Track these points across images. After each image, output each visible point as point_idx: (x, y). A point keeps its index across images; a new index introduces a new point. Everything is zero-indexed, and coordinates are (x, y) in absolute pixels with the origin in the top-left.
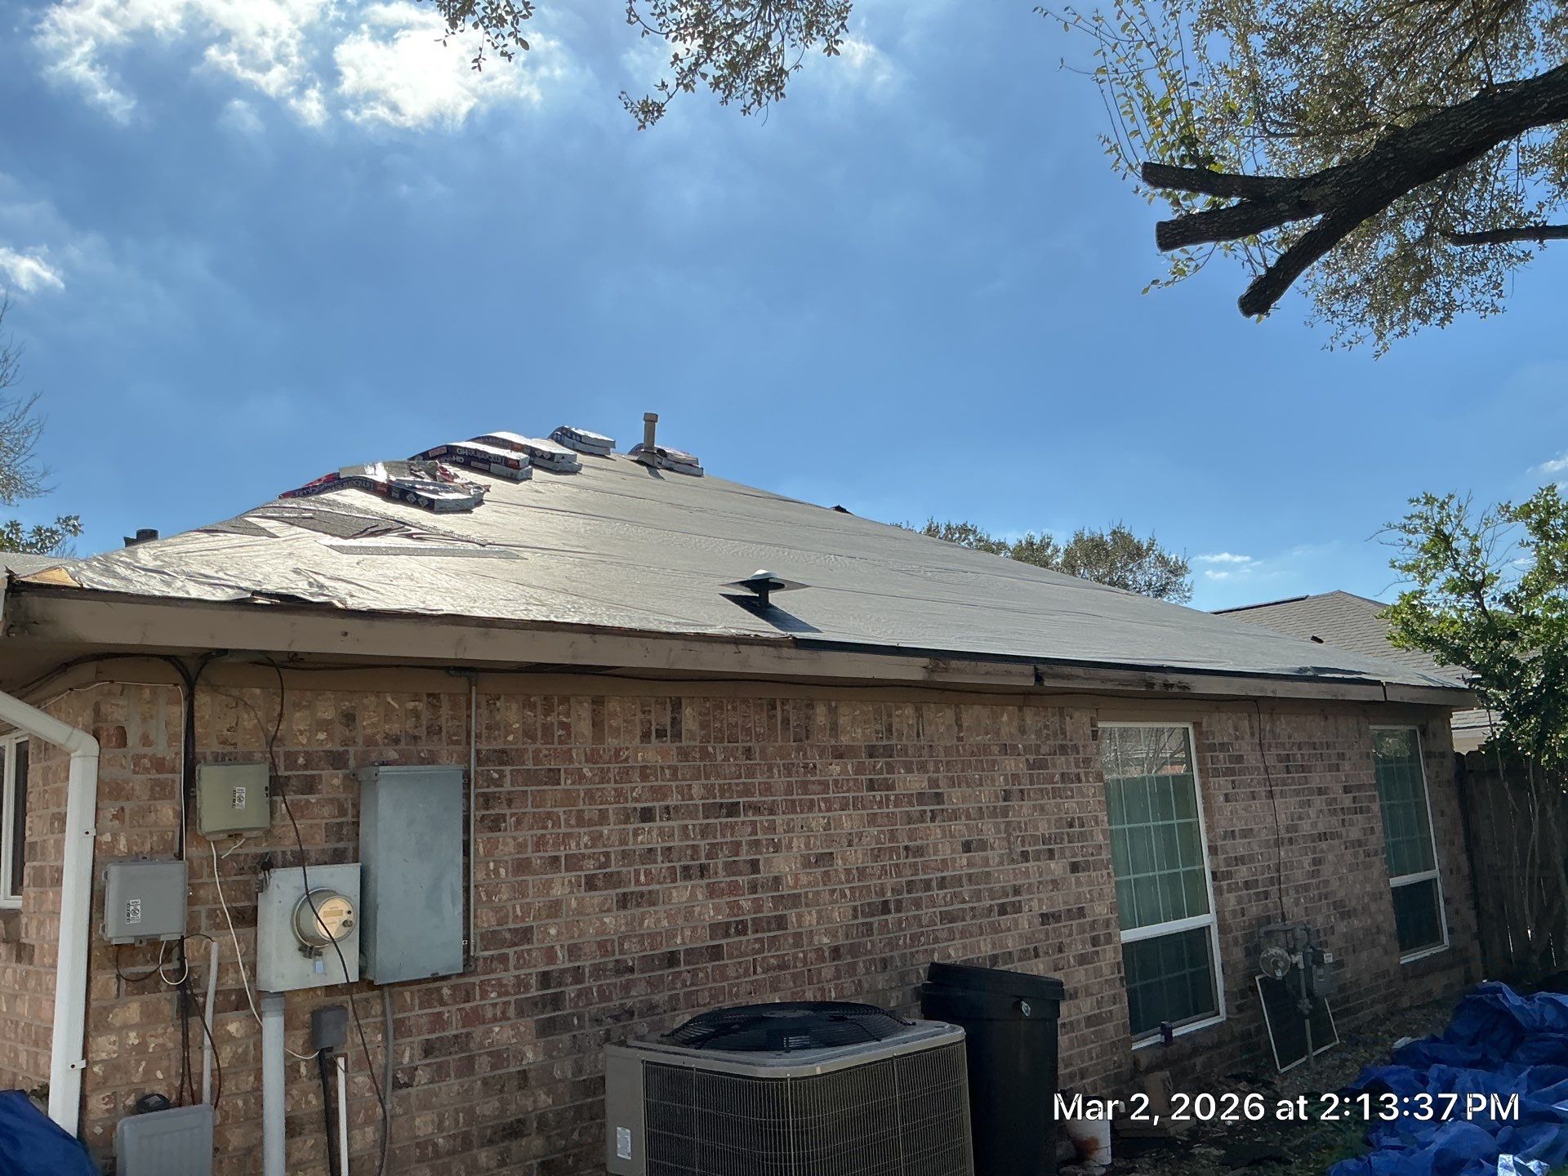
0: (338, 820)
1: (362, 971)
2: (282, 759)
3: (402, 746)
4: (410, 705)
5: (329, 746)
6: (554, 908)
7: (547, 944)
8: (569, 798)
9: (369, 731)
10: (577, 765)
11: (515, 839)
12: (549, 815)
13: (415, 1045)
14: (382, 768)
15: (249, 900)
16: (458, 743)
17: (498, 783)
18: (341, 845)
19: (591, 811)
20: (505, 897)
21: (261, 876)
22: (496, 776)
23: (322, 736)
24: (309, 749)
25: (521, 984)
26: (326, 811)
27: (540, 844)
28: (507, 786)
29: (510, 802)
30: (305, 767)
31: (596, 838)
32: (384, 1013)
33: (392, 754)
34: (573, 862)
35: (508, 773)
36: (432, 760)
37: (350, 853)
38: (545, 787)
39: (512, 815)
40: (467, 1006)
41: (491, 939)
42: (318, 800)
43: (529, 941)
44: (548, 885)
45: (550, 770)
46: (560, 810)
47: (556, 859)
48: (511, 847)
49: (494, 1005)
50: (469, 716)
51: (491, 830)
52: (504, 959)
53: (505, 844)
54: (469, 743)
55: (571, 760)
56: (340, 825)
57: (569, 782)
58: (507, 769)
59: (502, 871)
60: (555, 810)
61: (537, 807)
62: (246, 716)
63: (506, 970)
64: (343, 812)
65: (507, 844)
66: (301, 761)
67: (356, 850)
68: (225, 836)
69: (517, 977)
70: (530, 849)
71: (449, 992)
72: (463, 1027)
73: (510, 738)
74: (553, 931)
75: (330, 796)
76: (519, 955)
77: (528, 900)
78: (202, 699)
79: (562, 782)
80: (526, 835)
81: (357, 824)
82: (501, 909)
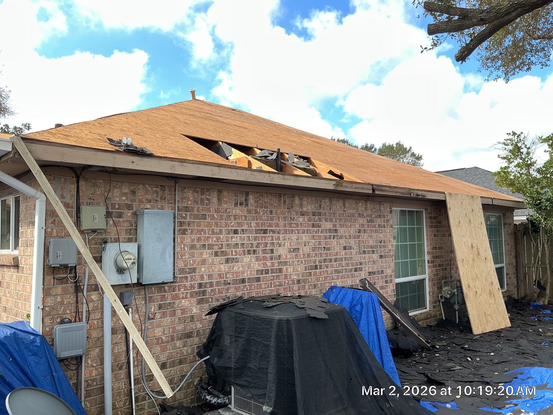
0: (130, 228)
1: (138, 279)
2: (110, 205)
3: (152, 203)
4: (155, 189)
5: (127, 202)
6: (204, 262)
7: (201, 274)
8: (209, 225)
9: (140, 197)
10: (212, 213)
11: (190, 237)
12: (202, 230)
13: (156, 305)
14: (145, 210)
15: (99, 254)
16: (171, 203)
17: (185, 218)
18: (131, 236)
19: (216, 230)
20: (187, 257)
21: (103, 246)
22: (184, 215)
23: (124, 198)
24: (120, 203)
25: (192, 287)
26: (126, 224)
27: (199, 240)
28: (188, 219)
29: (189, 225)
30: (118, 209)
31: (218, 239)
32: (145, 294)
33: (149, 206)
34: (210, 247)
35: (188, 215)
36: (162, 208)
37: (134, 240)
38: (201, 221)
39: (190, 229)
40: (174, 293)
41: (182, 271)
42: (123, 221)
43: (195, 272)
44: (202, 254)
45: (203, 215)
46: (206, 229)
47: (205, 245)
48: (189, 240)
49: (183, 293)
50: (175, 194)
51: (182, 234)
52: (186, 278)
53: (187, 239)
54: (175, 204)
55: (210, 211)
56: (131, 229)
57: (209, 219)
58: (188, 213)
59: (186, 248)
60: (204, 228)
61: (198, 227)
62: (97, 190)
63: (187, 282)
64: (132, 225)
65: (188, 239)
66: (117, 207)
67: (136, 238)
68: (91, 231)
69: (191, 284)
70: (196, 241)
71: (168, 288)
72: (172, 300)
73: (189, 203)
74: (203, 269)
75: (127, 219)
76: (192, 277)
77: (195, 259)
78: (82, 183)
79: (207, 219)
80: (194, 236)
81: (136, 229)
82: (186, 261)
